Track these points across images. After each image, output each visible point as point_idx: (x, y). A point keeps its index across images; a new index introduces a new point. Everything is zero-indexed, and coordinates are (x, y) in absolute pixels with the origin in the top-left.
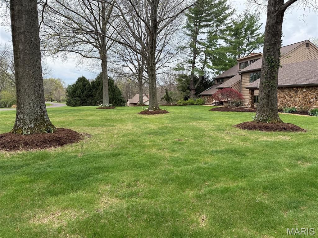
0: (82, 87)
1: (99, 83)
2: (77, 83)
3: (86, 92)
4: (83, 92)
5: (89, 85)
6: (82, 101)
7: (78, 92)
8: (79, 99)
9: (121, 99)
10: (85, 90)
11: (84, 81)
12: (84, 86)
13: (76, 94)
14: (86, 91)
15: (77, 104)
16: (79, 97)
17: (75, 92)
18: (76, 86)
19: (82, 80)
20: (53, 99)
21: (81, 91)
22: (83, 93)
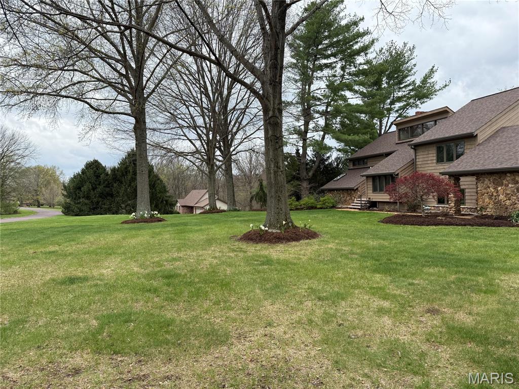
0: (93, 179)
1: (126, 172)
2: (83, 172)
3: (100, 189)
4: (94, 189)
5: (107, 174)
6: (93, 205)
7: (85, 188)
8: (87, 201)
9: (167, 199)
10: (99, 185)
11: (97, 169)
12: (98, 177)
13: (81, 193)
14: (101, 187)
15: (82, 210)
16: (88, 198)
17: (79, 188)
18: (81, 177)
19: (94, 167)
20: (42, 201)
21: (90, 186)
22: (94, 191)
